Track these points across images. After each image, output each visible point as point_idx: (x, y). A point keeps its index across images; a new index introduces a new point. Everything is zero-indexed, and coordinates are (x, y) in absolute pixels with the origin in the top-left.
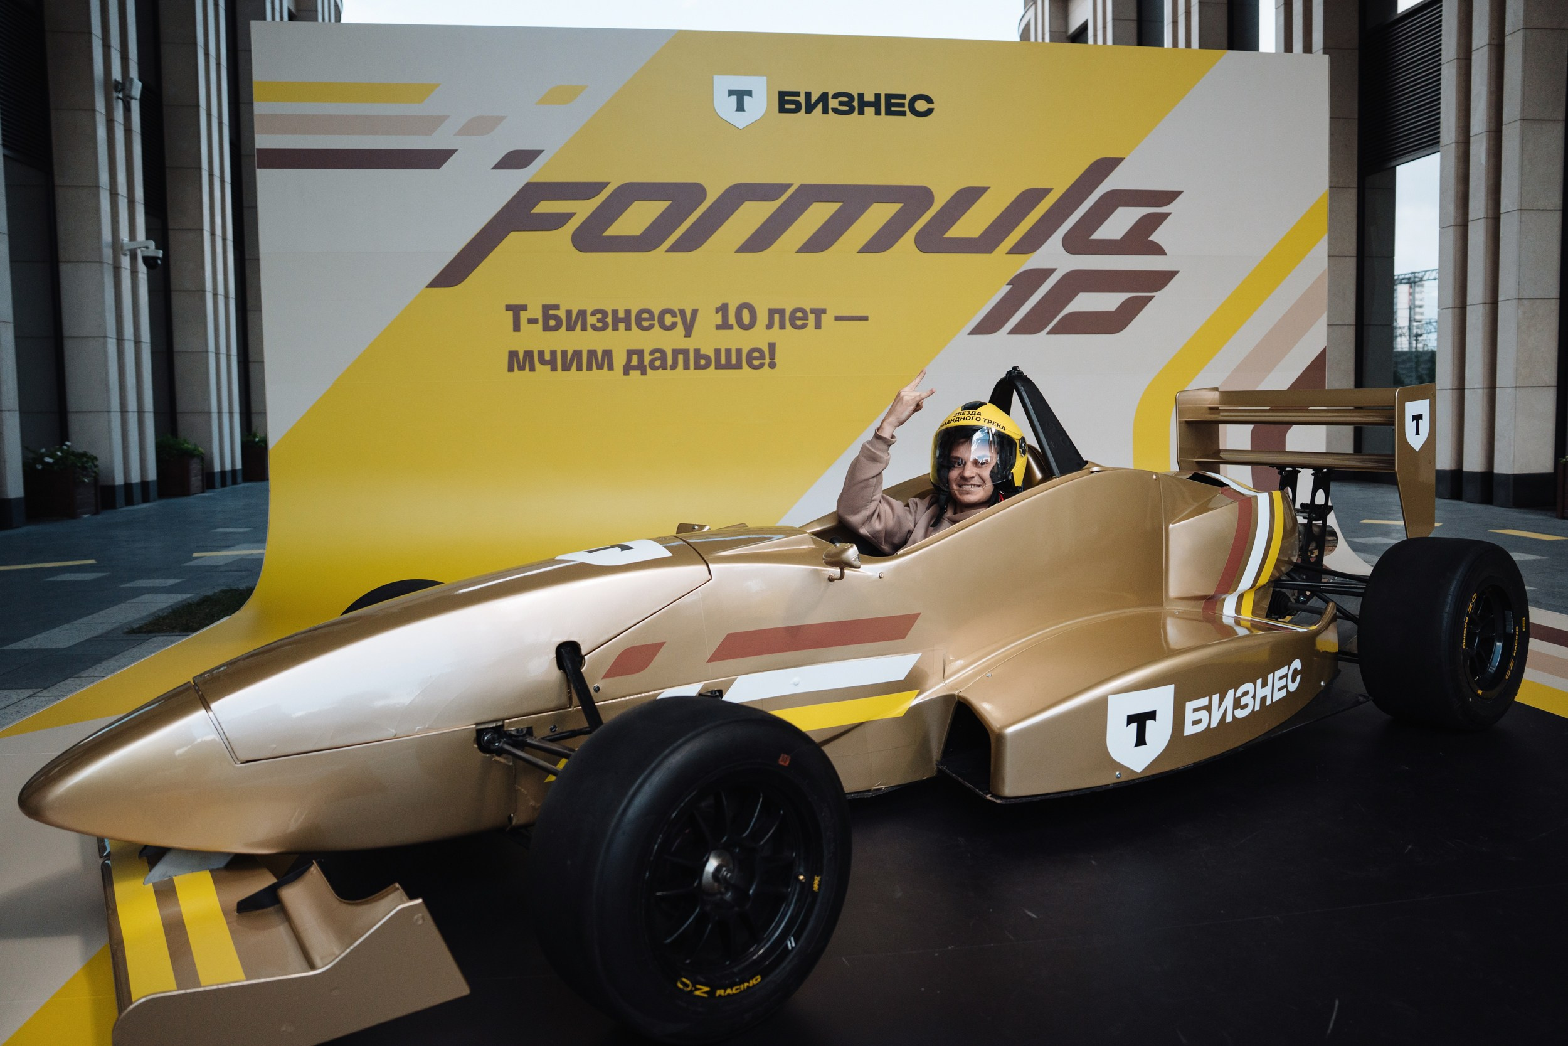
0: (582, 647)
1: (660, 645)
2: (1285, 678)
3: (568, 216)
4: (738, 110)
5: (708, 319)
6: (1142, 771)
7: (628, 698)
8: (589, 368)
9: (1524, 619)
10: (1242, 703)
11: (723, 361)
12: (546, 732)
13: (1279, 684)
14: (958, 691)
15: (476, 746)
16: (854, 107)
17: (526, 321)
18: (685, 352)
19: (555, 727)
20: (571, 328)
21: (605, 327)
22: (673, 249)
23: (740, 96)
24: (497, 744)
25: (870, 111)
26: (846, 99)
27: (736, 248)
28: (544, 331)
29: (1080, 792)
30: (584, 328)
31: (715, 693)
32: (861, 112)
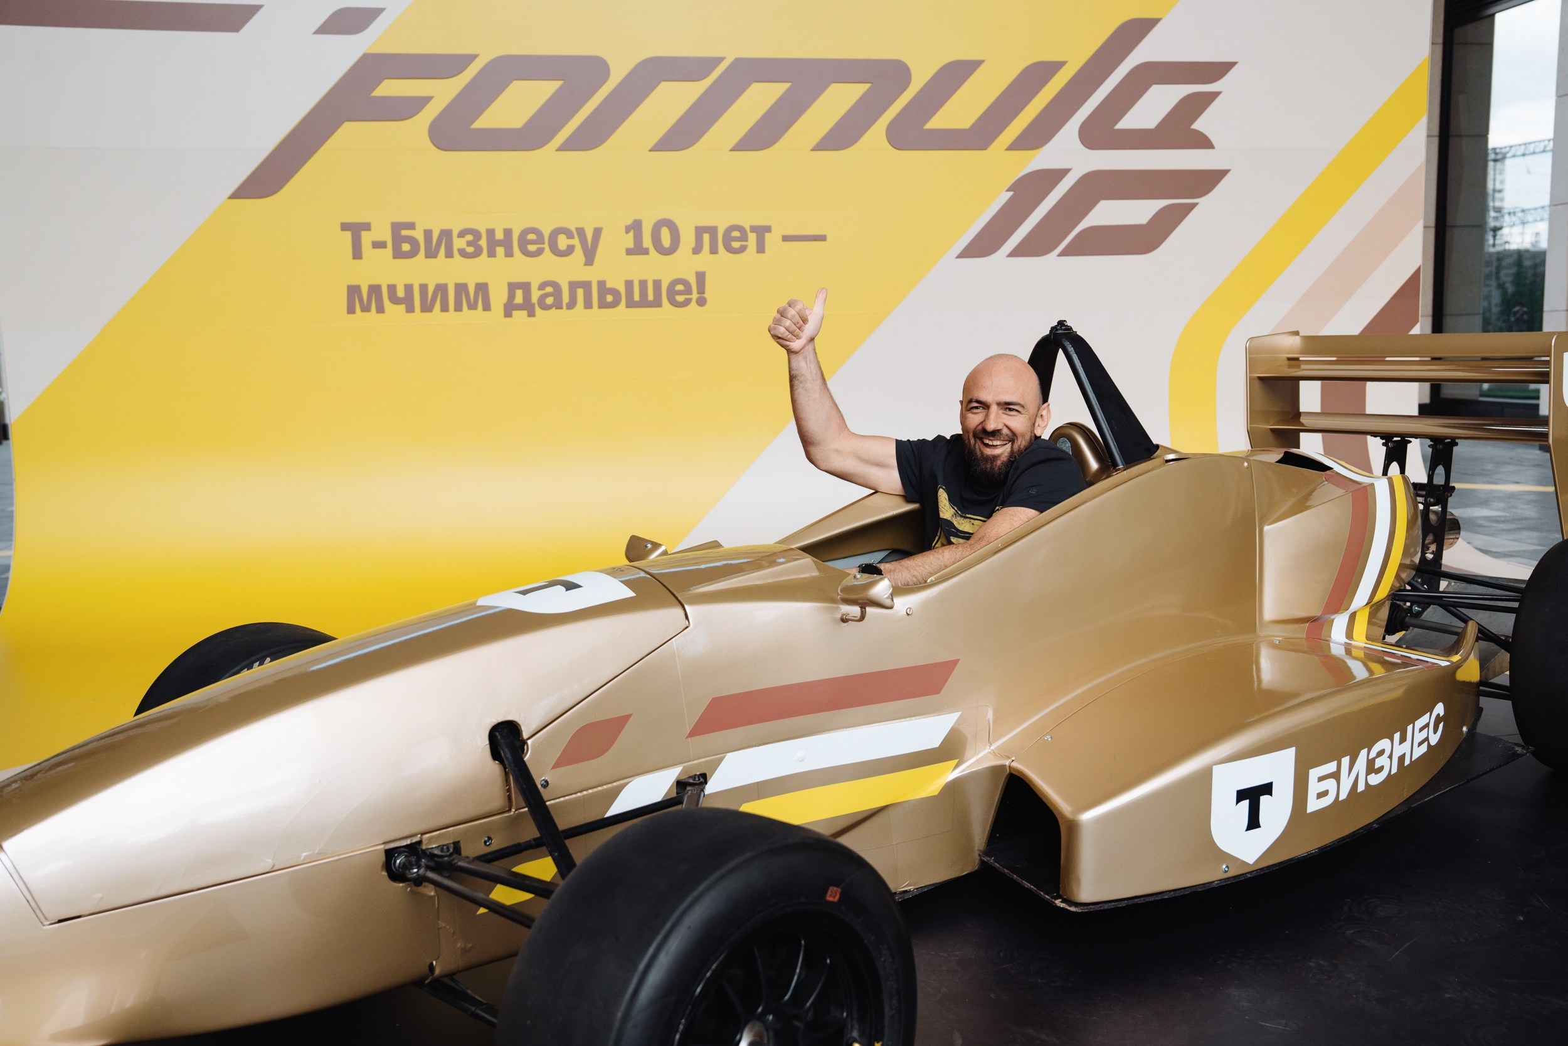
0: (523, 728)
1: (621, 722)
2: (1426, 729)
3: (421, 102)
5: (615, 242)
6: (1256, 862)
7: (585, 793)
8: (458, 308)
10: (1376, 767)
11: (637, 297)
12: (482, 850)
13: (1420, 737)
14: (1010, 760)
15: (385, 873)
17: (370, 245)
18: (587, 286)
19: (489, 840)
20: (431, 254)
21: (477, 253)
22: (568, 145)
24: (415, 870)
27: (650, 146)
28: (394, 257)
29: (1178, 894)
30: (449, 255)
31: (699, 780)
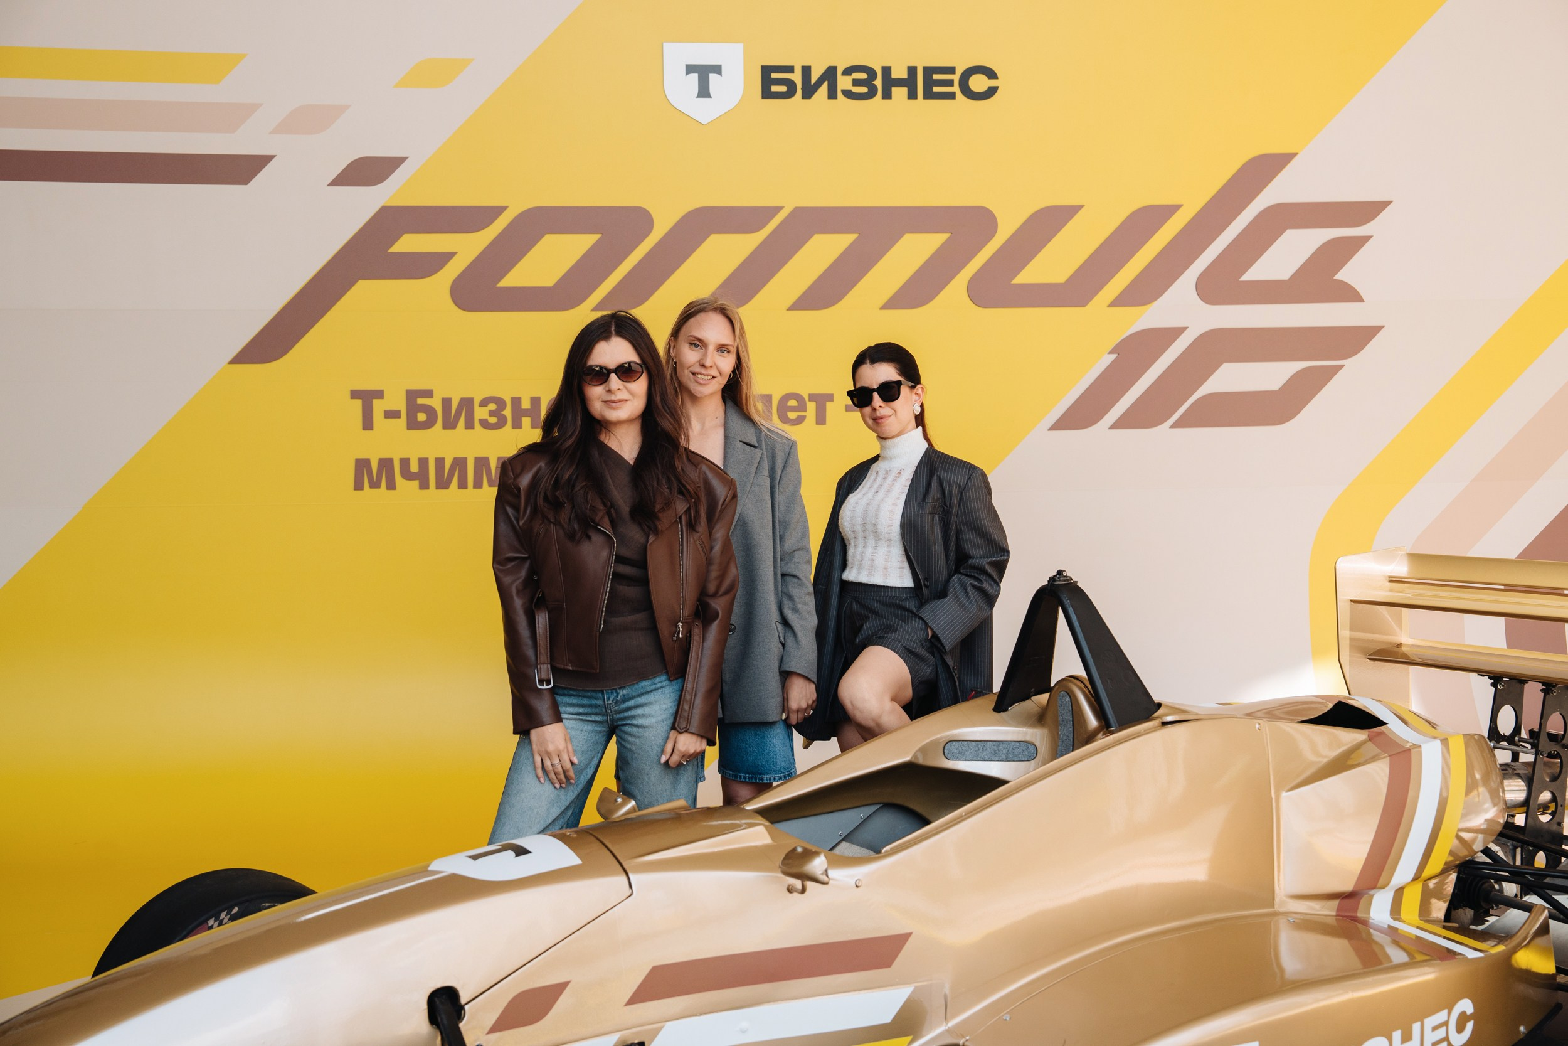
0: (462, 994)
2: (1444, 1028)
3: (444, 258)
4: (698, 96)
8: (477, 485)
13: (1433, 1036)
14: (964, 1040)
16: (875, 87)
17: (383, 414)
20: (449, 425)
21: (498, 424)
22: (604, 306)
23: (704, 73)
25: (899, 93)
26: (863, 76)
28: (408, 429)
30: (469, 425)
32: (887, 95)
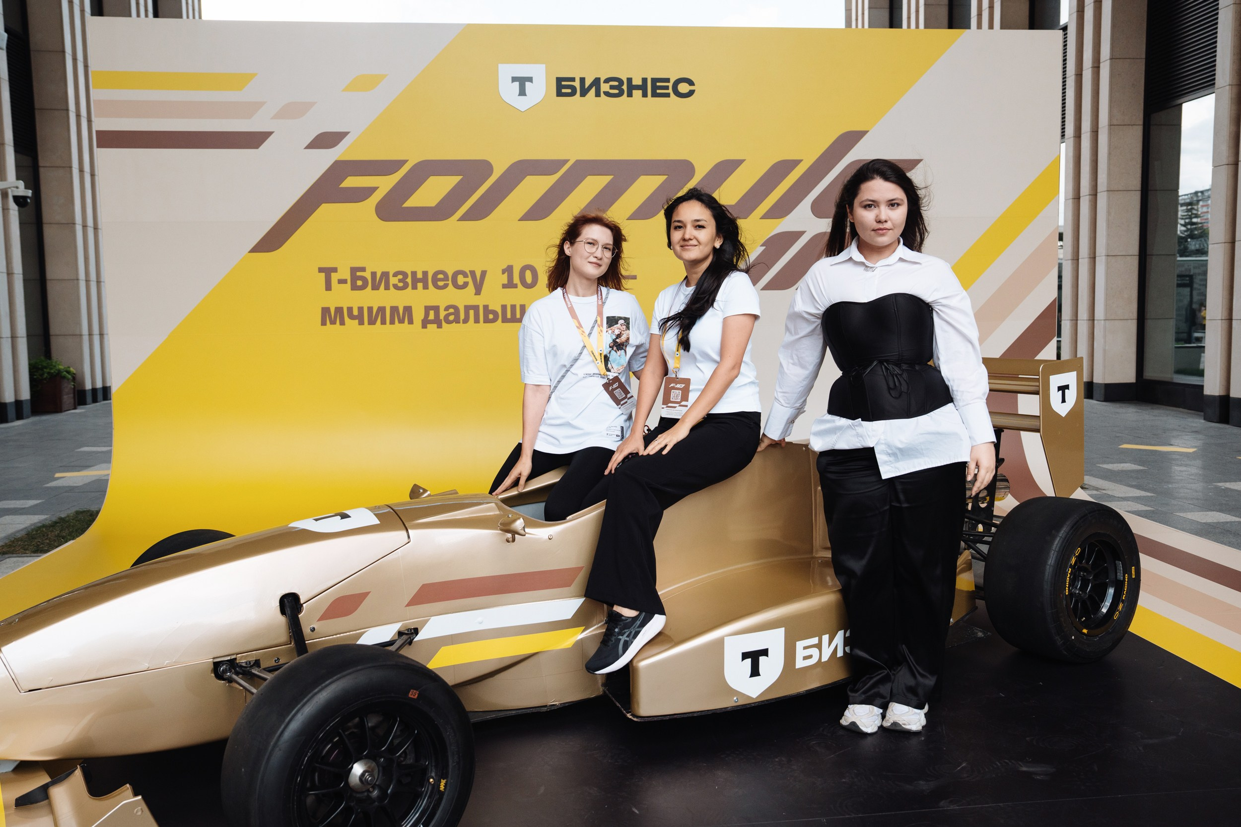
0: (301, 597)
1: (363, 596)
3: (372, 190)
4: (519, 95)
5: (495, 281)
6: (757, 697)
7: (338, 636)
8: (392, 322)
9: (1133, 567)
11: (509, 316)
12: (271, 663)
15: (213, 675)
16: (623, 90)
17: (337, 281)
18: (476, 308)
19: (278, 659)
20: (375, 287)
21: (405, 287)
22: (465, 218)
23: (522, 82)
24: (229, 674)
25: (637, 93)
26: (616, 83)
27: (519, 217)
28: (352, 290)
29: (703, 714)
30: (387, 288)
31: (411, 631)
32: (630, 95)
